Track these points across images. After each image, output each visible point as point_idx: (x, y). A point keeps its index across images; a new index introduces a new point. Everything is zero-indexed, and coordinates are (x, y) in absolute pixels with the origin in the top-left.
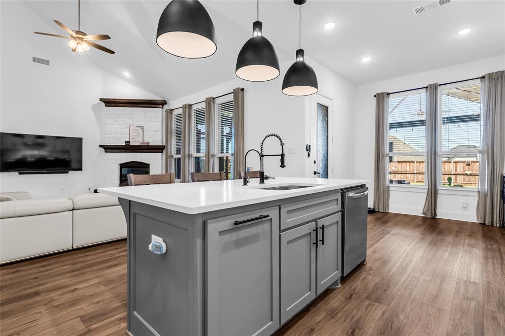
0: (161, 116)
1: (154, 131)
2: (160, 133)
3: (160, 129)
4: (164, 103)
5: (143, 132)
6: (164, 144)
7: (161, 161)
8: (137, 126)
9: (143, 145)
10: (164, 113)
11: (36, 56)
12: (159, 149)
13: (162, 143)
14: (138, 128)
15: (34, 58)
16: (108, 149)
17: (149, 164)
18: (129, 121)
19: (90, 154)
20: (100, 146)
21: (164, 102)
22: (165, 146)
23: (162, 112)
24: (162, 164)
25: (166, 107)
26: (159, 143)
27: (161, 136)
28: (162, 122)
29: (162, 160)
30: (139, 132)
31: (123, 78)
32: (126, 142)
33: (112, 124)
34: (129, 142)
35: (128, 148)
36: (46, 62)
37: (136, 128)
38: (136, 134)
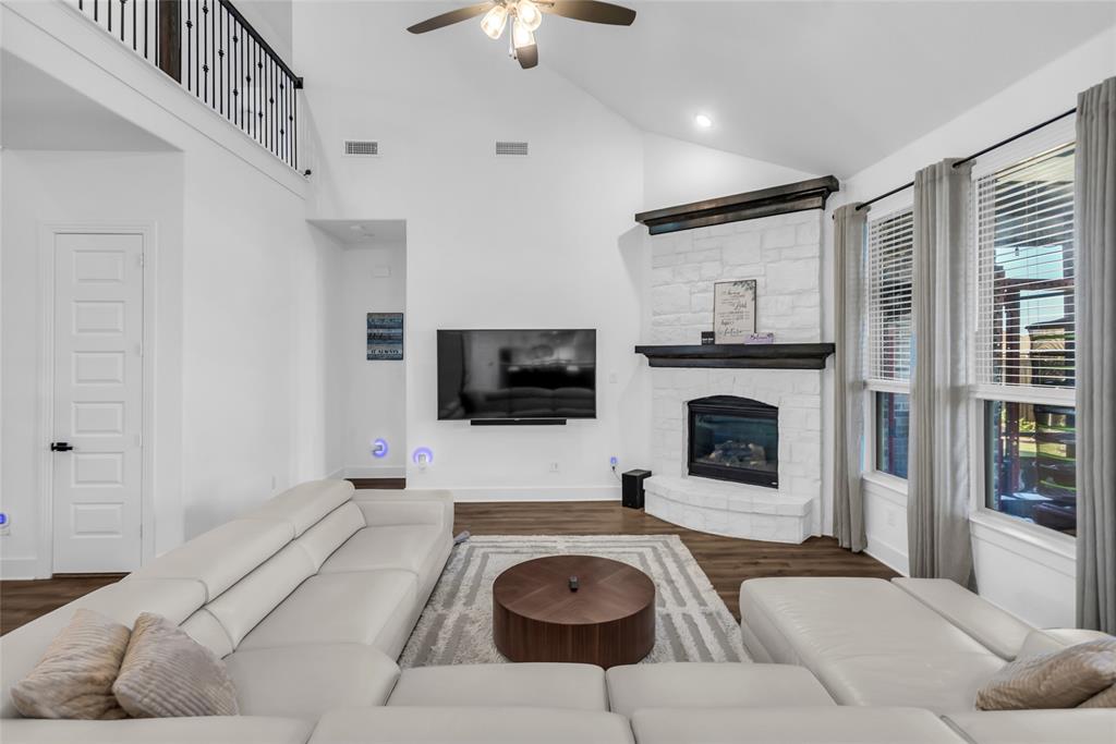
0: (817, 239)
1: (791, 294)
2: (816, 298)
3: (815, 281)
4: (826, 188)
5: (755, 299)
6: (830, 339)
7: (818, 399)
8: (735, 283)
9: (755, 342)
10: (831, 225)
11: (503, 140)
12: (813, 356)
13: (822, 335)
14: (740, 289)
15: (499, 145)
16: (660, 356)
17: (777, 408)
18: (712, 270)
19: (617, 372)
20: (638, 350)
21: (828, 183)
22: (833, 345)
23: (822, 222)
24: (822, 408)
25: (836, 201)
26: (812, 337)
27: (818, 309)
28: (822, 257)
29: (822, 393)
30: (742, 301)
31: (688, 137)
32: (705, 335)
33: (667, 284)
34: (712, 334)
35: (711, 353)
36: (521, 149)
37: (734, 289)
38: (732, 309)
